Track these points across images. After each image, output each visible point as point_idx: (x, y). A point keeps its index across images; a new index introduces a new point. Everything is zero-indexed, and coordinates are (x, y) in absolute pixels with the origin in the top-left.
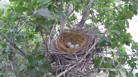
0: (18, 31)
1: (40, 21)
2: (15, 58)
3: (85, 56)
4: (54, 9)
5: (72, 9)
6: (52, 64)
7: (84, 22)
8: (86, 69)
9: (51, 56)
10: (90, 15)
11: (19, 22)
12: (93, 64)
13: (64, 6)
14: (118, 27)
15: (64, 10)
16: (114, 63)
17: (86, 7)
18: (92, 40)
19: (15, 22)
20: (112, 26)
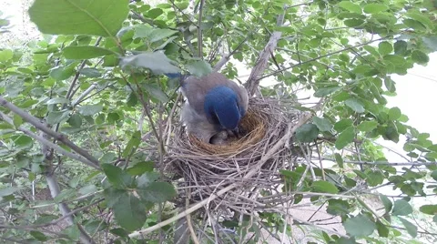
0: (73, 102)
1: (143, 80)
2: (63, 171)
3: (261, 163)
4: (180, 52)
5: (227, 53)
6: (175, 184)
7: (257, 82)
8: (263, 195)
9: (174, 164)
10: (274, 67)
11: (77, 81)
12: (282, 182)
13: (206, 45)
14: (356, 95)
15: (205, 55)
16: (343, 181)
17: (262, 49)
18: (277, 126)
19: (64, 82)
20: (337, 92)
